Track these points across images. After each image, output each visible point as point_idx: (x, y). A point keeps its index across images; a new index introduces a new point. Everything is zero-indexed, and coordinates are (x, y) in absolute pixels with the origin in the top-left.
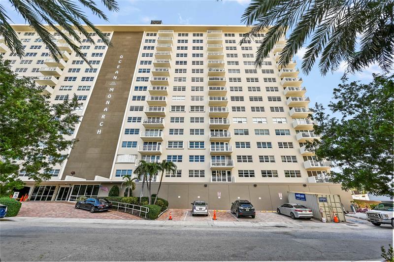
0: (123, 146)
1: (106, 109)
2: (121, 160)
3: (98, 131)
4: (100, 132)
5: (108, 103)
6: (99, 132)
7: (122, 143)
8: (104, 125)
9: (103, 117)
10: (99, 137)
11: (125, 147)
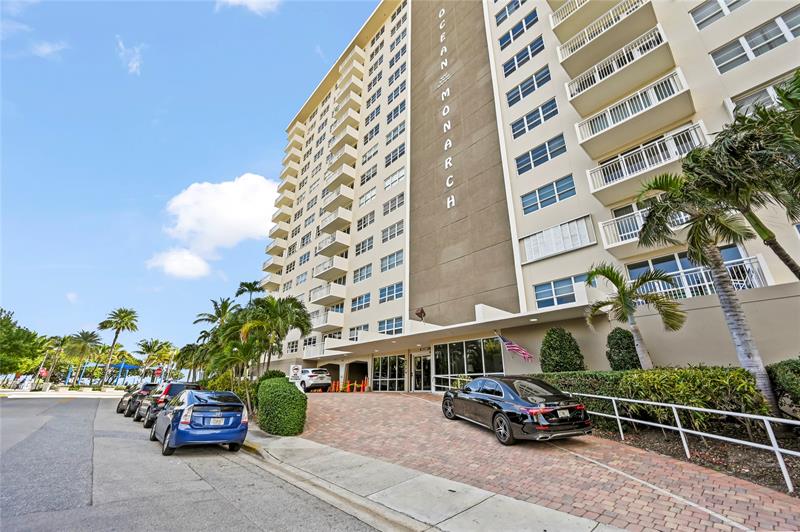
0: (527, 211)
1: (449, 143)
2: (537, 251)
3: (449, 202)
4: (453, 200)
5: (449, 127)
6: (451, 201)
7: (519, 202)
8: (457, 181)
9: (448, 163)
10: (454, 215)
11: (535, 207)
